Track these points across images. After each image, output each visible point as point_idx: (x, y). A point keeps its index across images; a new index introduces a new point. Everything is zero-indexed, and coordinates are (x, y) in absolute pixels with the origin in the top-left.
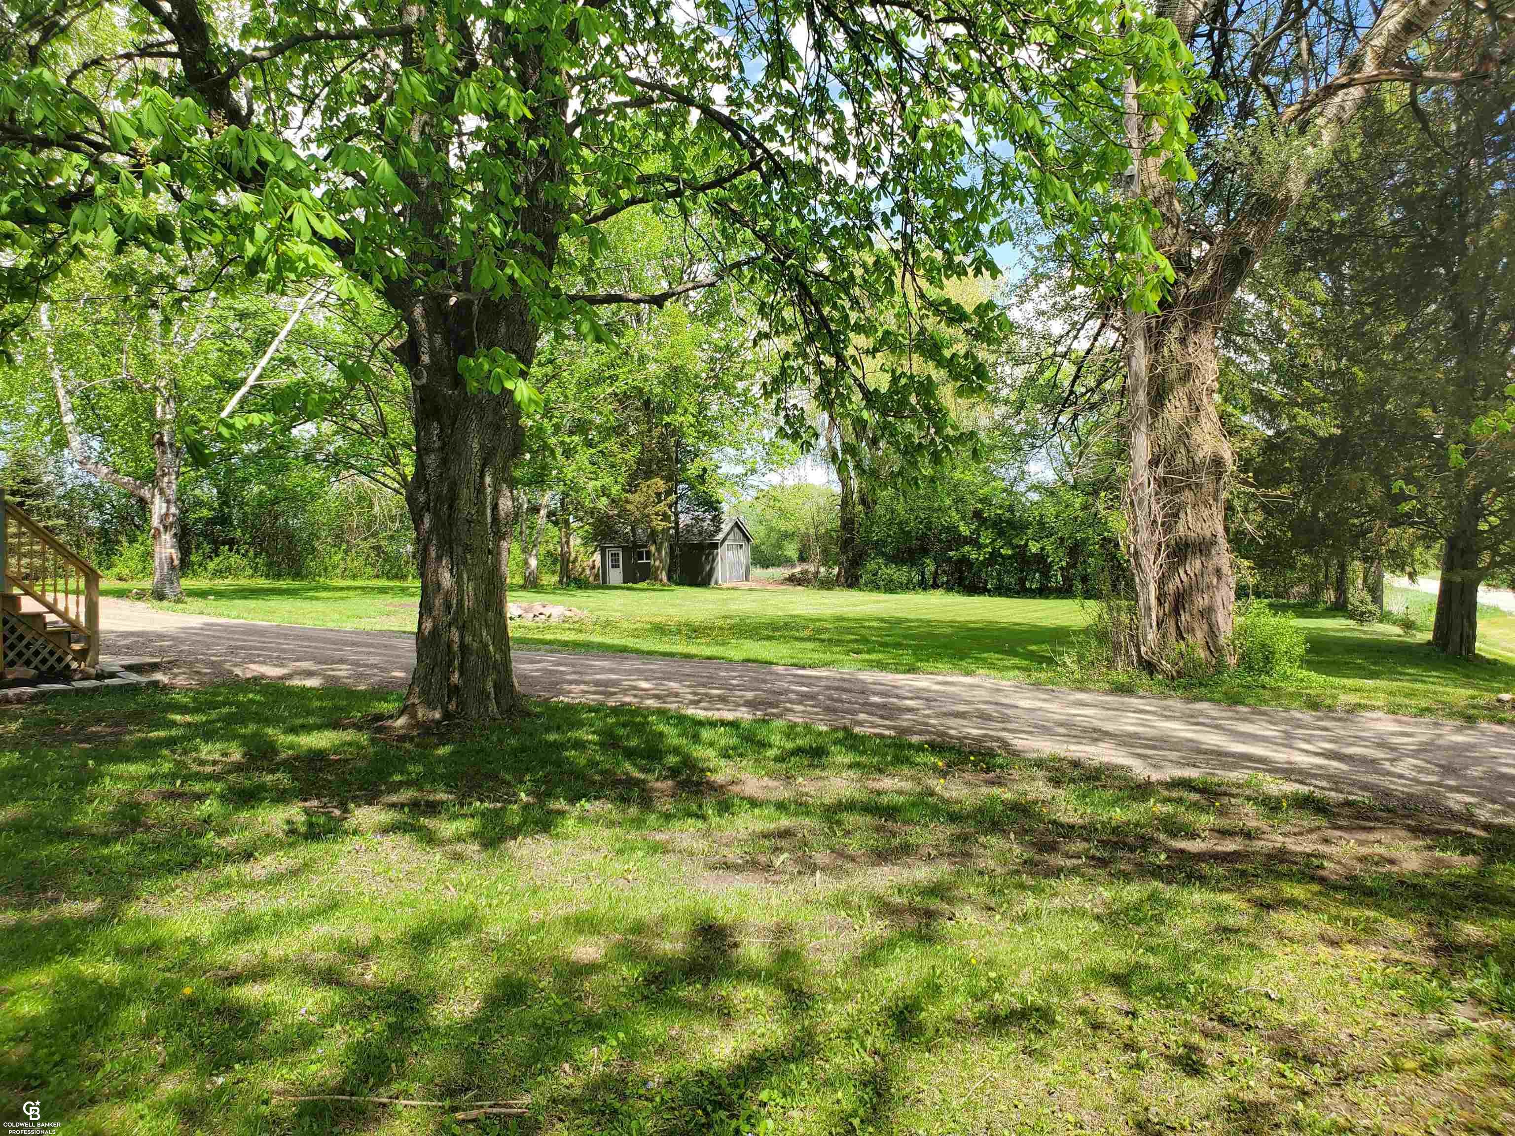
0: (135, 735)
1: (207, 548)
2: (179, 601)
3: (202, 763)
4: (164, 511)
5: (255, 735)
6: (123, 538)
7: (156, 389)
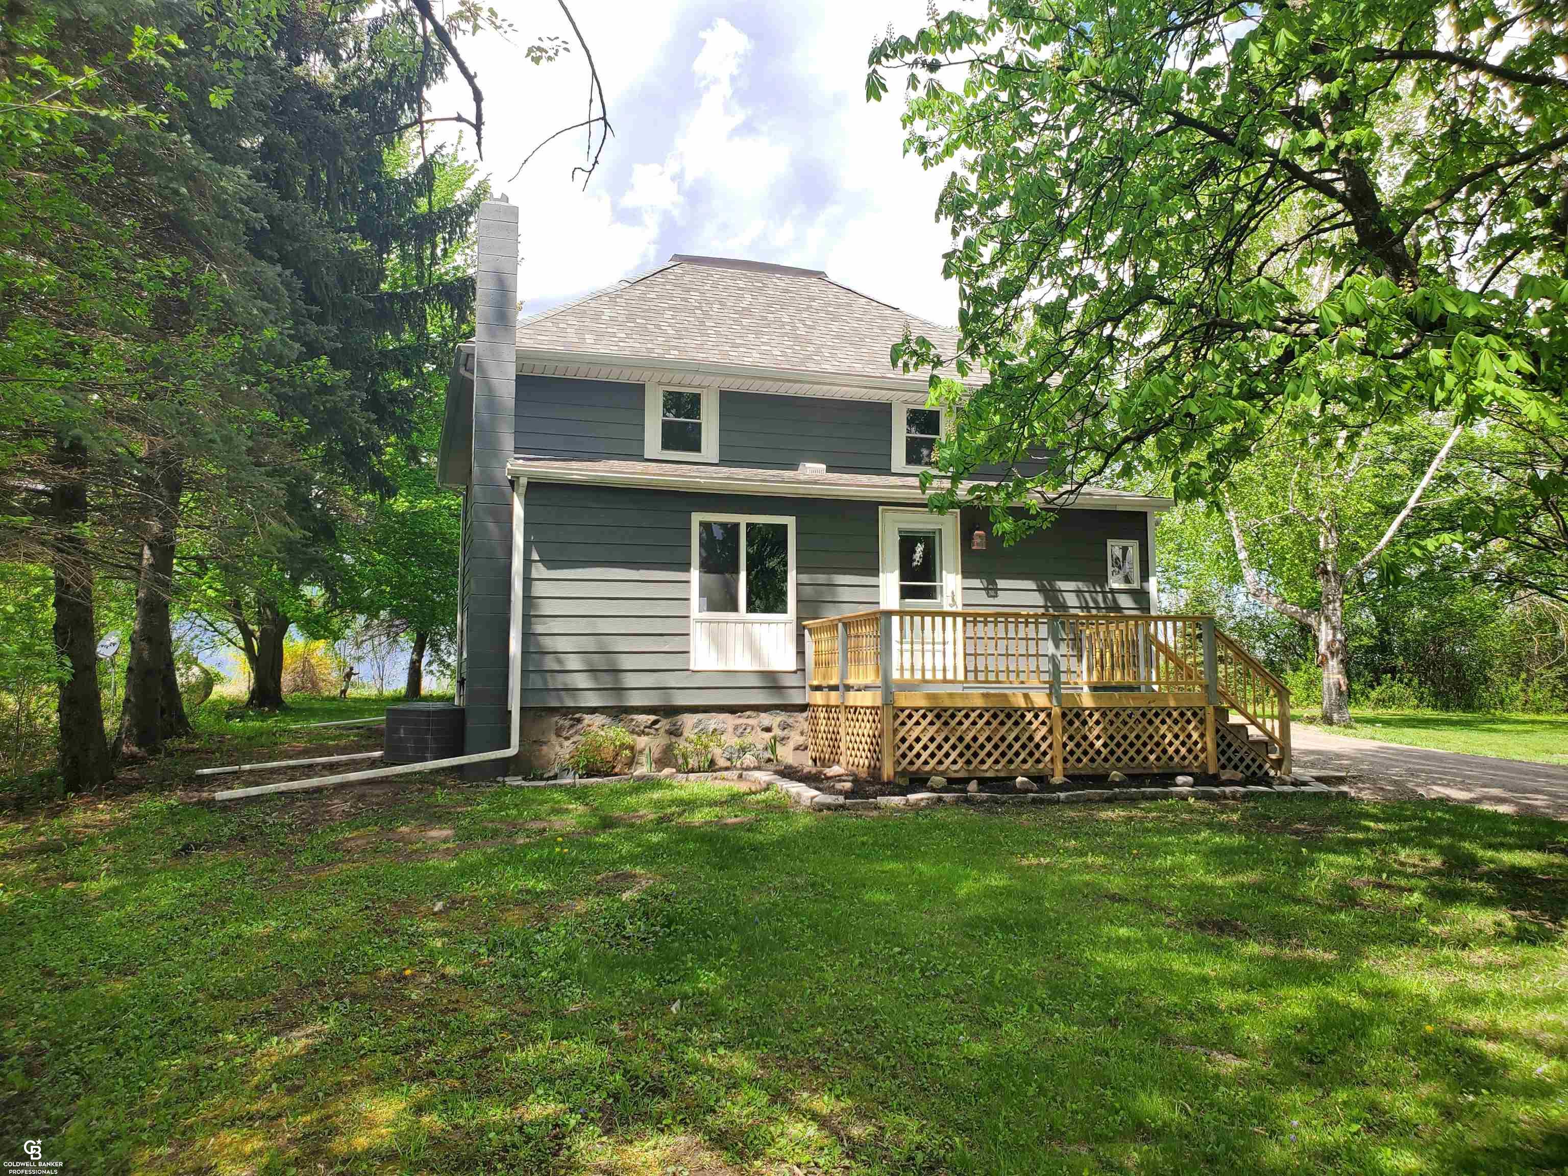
0: (1335, 833)
1: (1369, 677)
2: (1348, 726)
3: (1402, 864)
4: (1330, 638)
5: (1451, 847)
6: (1287, 667)
7: (1319, 520)
